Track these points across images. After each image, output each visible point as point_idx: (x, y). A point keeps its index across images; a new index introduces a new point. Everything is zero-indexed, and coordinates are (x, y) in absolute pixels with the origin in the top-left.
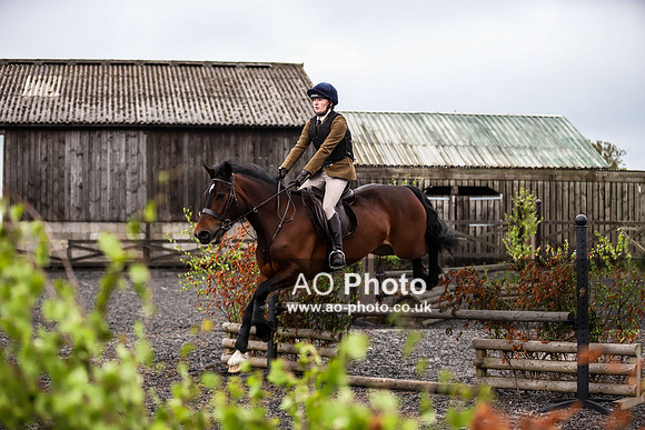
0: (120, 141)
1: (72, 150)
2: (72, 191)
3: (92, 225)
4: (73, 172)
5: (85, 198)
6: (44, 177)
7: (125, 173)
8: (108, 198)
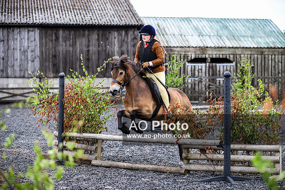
0: (25, 33)
3: (9, 79)
5: (5, 65)
7: (27, 51)
8: (18, 65)
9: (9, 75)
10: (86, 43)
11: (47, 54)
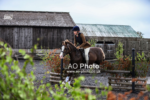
0: (26, 30)
1: (15, 32)
2: (15, 41)
4: (15, 37)
5: (18, 43)
6: (8, 38)
7: (27, 37)
8: (23, 43)
10: (53, 34)
11: (36, 39)
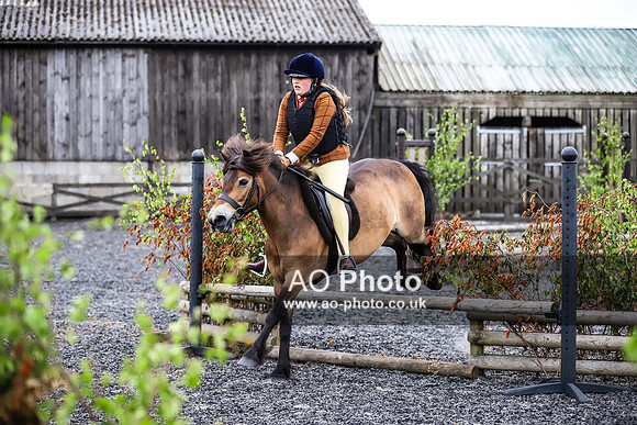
0: (115, 60)
1: (56, 74)
2: (57, 124)
3: (81, 164)
4: (58, 100)
5: (72, 132)
6: (21, 106)
7: (121, 102)
8: (102, 132)
9: (81, 154)
10: (254, 83)
11: (166, 108)
